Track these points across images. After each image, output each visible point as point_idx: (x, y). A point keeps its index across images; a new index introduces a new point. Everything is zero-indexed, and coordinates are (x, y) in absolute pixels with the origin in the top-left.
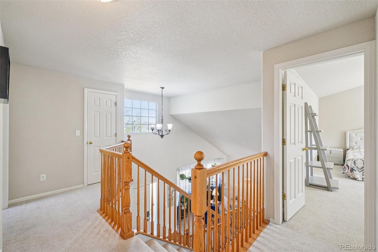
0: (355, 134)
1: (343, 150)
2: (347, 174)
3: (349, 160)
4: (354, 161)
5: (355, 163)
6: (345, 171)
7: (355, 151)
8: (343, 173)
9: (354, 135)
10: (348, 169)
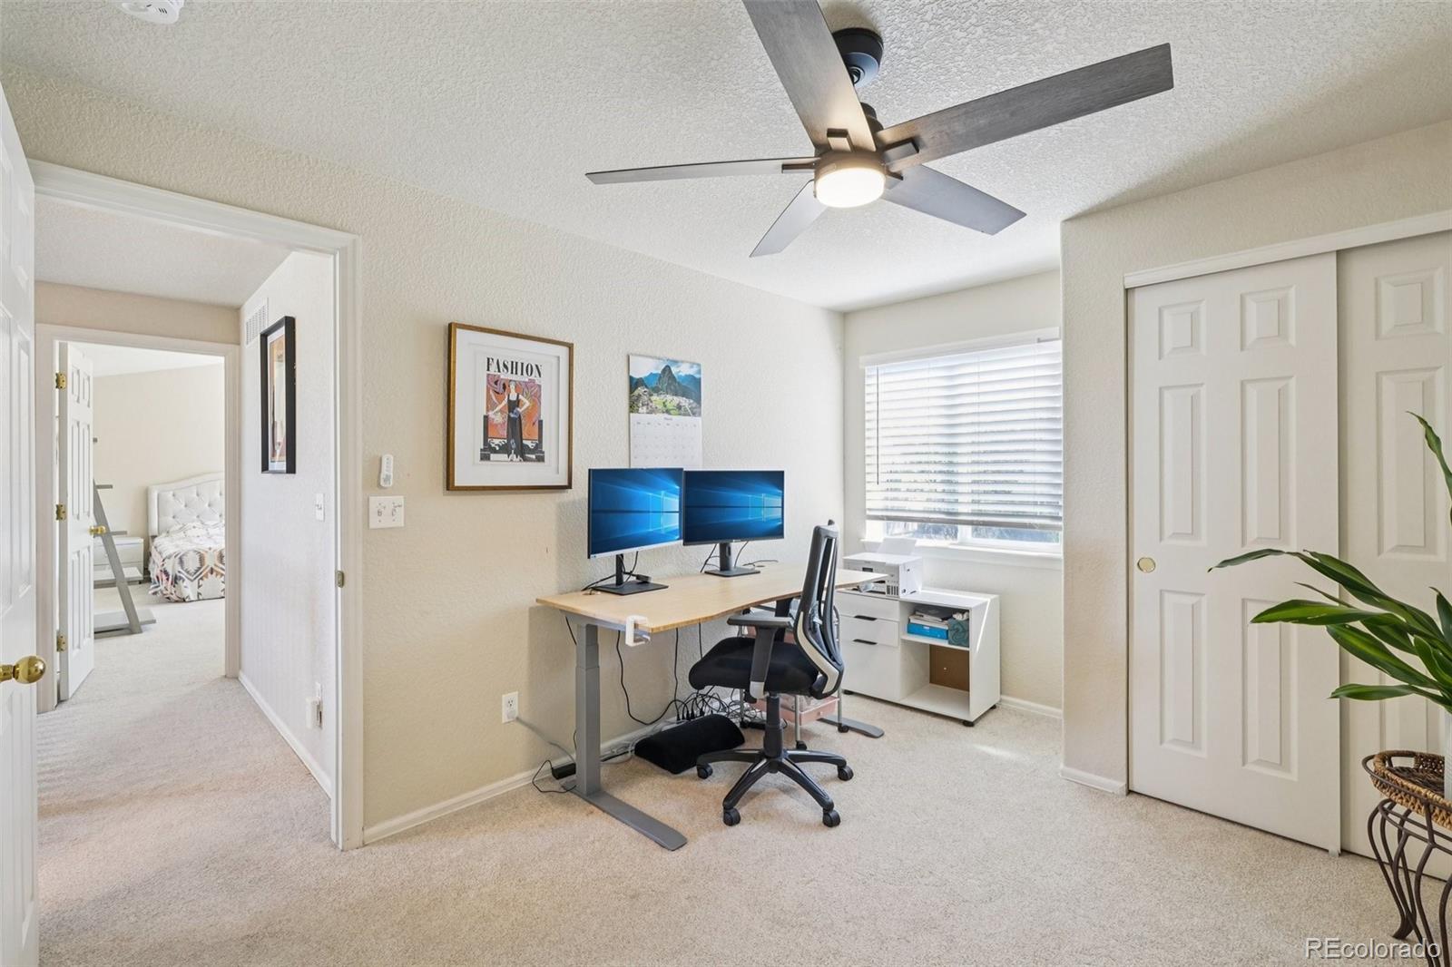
0: (171, 493)
1: (142, 540)
2: (165, 592)
3: (169, 557)
4: (180, 558)
5: (181, 562)
6: (157, 587)
7: (175, 536)
8: (155, 593)
9: (170, 495)
10: (168, 579)
